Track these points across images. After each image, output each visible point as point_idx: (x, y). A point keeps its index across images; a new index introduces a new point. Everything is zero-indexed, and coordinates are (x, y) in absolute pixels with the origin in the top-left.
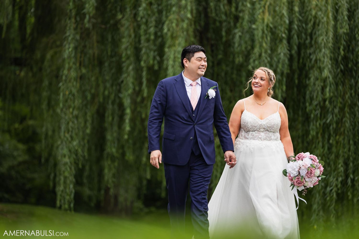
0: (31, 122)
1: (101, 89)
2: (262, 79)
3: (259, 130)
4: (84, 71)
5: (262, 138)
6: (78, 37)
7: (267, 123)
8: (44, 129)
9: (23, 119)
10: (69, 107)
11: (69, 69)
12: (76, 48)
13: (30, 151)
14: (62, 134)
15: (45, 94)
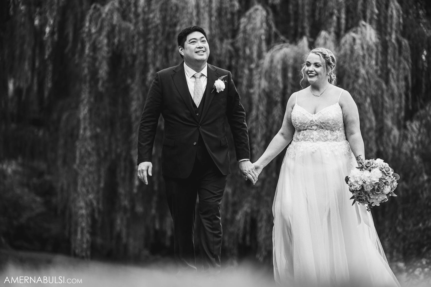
0: (48, 177)
1: (114, 147)
2: (317, 65)
3: (311, 128)
4: (98, 130)
5: (314, 138)
6: (92, 100)
7: (320, 118)
8: (60, 185)
9: (41, 174)
10: (85, 163)
11: (85, 129)
12: (90, 110)
13: (47, 203)
14: (79, 189)
15: (60, 152)
